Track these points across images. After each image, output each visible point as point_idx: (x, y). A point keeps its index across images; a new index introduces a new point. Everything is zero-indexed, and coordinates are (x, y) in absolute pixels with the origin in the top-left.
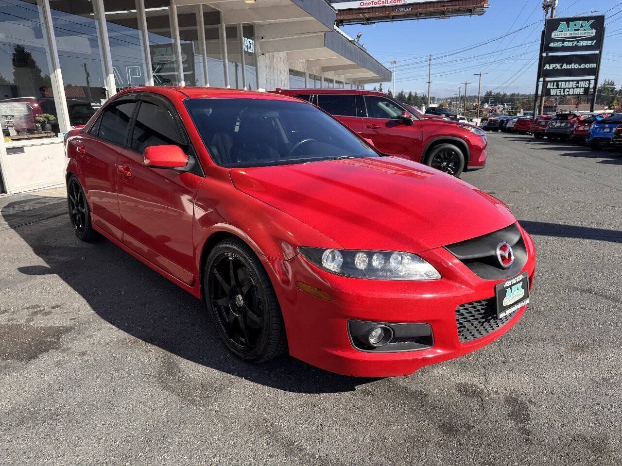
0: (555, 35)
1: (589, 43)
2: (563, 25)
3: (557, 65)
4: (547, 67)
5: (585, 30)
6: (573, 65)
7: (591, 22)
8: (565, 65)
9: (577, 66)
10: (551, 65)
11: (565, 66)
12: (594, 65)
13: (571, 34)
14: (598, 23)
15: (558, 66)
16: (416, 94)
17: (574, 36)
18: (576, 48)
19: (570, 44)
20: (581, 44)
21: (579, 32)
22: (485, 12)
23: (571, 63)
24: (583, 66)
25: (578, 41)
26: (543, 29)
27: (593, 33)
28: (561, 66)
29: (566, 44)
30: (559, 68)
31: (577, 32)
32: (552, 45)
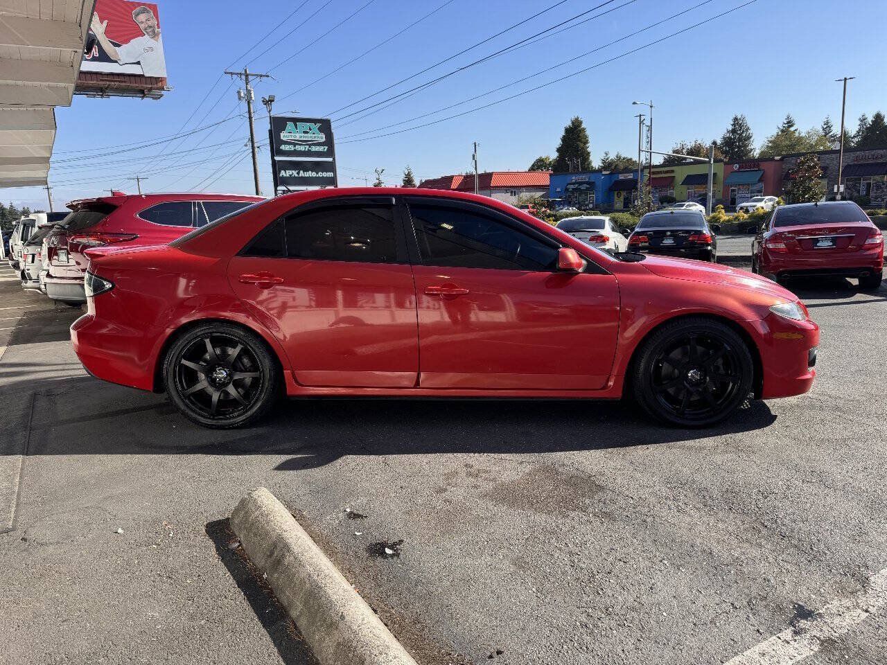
0: (284, 136)
1: (321, 149)
2: (290, 125)
3: (293, 171)
4: (283, 173)
5: (314, 133)
6: (310, 172)
7: (318, 125)
8: (301, 172)
9: (314, 174)
10: (287, 171)
11: (302, 174)
12: (330, 174)
13: (301, 137)
14: (325, 126)
15: (295, 173)
16: (11, 206)
17: (305, 139)
18: (309, 154)
19: (302, 148)
20: (314, 149)
21: (309, 135)
22: (162, 96)
23: (307, 171)
24: (320, 174)
25: (310, 145)
26: (269, 127)
27: (322, 137)
28: (298, 173)
29: (299, 148)
30: (296, 175)
31: (306, 135)
32: (283, 147)
